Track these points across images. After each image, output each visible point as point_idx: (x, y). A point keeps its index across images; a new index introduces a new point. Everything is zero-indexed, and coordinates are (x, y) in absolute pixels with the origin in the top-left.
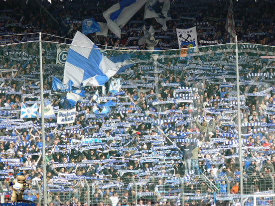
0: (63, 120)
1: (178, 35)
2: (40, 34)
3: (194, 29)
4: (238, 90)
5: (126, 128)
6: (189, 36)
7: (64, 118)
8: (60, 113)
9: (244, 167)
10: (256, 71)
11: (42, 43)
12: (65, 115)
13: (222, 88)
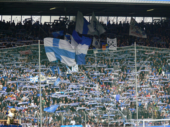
0: (49, 82)
1: (108, 41)
2: (39, 41)
3: (115, 39)
4: (136, 69)
5: (80, 87)
6: (113, 42)
7: (50, 81)
8: (48, 78)
9: (138, 106)
10: (144, 60)
11: (40, 45)
12: (50, 79)
13: (128, 68)
